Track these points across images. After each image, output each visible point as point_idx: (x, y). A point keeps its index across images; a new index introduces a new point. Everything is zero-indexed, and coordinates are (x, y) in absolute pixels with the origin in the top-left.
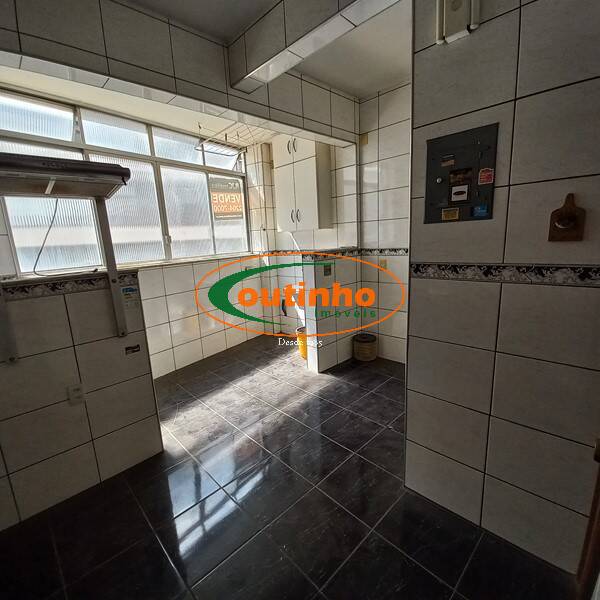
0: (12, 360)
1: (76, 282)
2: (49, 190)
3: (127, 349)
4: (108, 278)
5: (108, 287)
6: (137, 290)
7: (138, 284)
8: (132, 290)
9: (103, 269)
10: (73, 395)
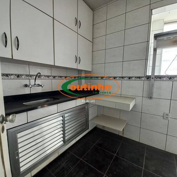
0: (151, 97)
10: (165, 116)
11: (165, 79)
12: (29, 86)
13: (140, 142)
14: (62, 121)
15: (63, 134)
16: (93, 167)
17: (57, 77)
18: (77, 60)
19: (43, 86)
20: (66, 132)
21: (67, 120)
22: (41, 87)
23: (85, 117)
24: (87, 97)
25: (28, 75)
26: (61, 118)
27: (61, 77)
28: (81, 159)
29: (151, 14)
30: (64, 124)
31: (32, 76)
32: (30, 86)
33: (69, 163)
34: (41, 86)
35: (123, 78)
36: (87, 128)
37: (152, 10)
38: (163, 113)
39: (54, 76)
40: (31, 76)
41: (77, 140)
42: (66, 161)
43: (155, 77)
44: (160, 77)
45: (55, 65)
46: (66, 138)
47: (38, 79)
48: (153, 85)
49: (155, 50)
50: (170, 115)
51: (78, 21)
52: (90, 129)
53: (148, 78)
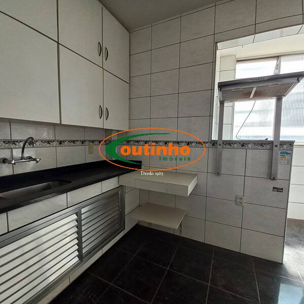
0: (218, 173)
1: (254, 144)
2: (252, 96)
3: (274, 188)
4: (273, 144)
5: (272, 149)
6: (291, 154)
7: (292, 150)
8: (287, 153)
9: (271, 139)
10: (238, 200)
11: (236, 146)
12: (10, 162)
13: (206, 242)
14: (77, 221)
15: (78, 244)
16: (132, 295)
17: (66, 143)
18: (103, 113)
19: (38, 160)
20: (84, 240)
21: (86, 218)
22: (35, 162)
23: (118, 210)
24: (120, 176)
25: (9, 141)
26: (75, 217)
27: (74, 142)
28: (111, 284)
29: (216, 48)
30: (79, 226)
31: (17, 142)
32: (13, 162)
33: (90, 293)
34: (35, 160)
35: (178, 143)
36: (122, 228)
37: (216, 43)
38: (235, 196)
39: (61, 141)
40: (14, 142)
41: (104, 252)
42: (84, 291)
43: (223, 143)
44: (230, 143)
45: (62, 123)
46: (84, 251)
47: (28, 148)
48: (220, 155)
49: (222, 103)
50: (244, 198)
51: (104, 49)
52: (127, 229)
53: (214, 143)
